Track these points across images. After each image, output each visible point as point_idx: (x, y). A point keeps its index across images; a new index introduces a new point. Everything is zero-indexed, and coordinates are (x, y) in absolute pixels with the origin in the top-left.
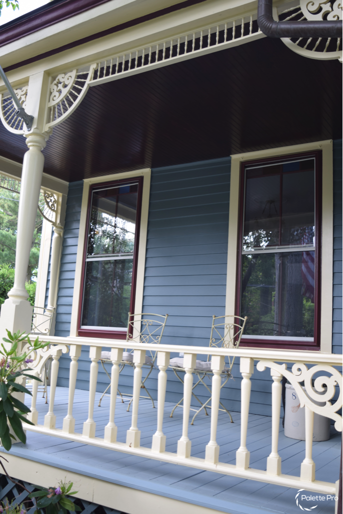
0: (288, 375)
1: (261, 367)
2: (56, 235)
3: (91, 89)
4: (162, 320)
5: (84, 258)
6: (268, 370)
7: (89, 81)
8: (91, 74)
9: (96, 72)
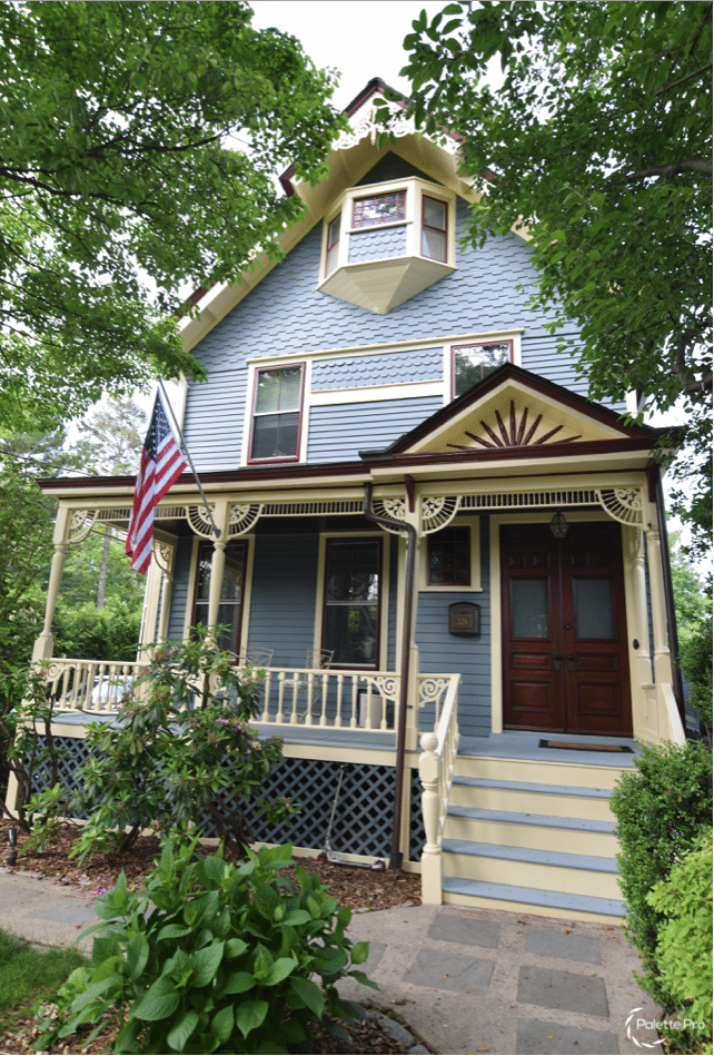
0: (375, 682)
1: (362, 679)
2: (166, 581)
3: (260, 519)
4: (269, 653)
5: (194, 602)
6: (366, 680)
7: (259, 515)
8: (260, 509)
9: (264, 509)
